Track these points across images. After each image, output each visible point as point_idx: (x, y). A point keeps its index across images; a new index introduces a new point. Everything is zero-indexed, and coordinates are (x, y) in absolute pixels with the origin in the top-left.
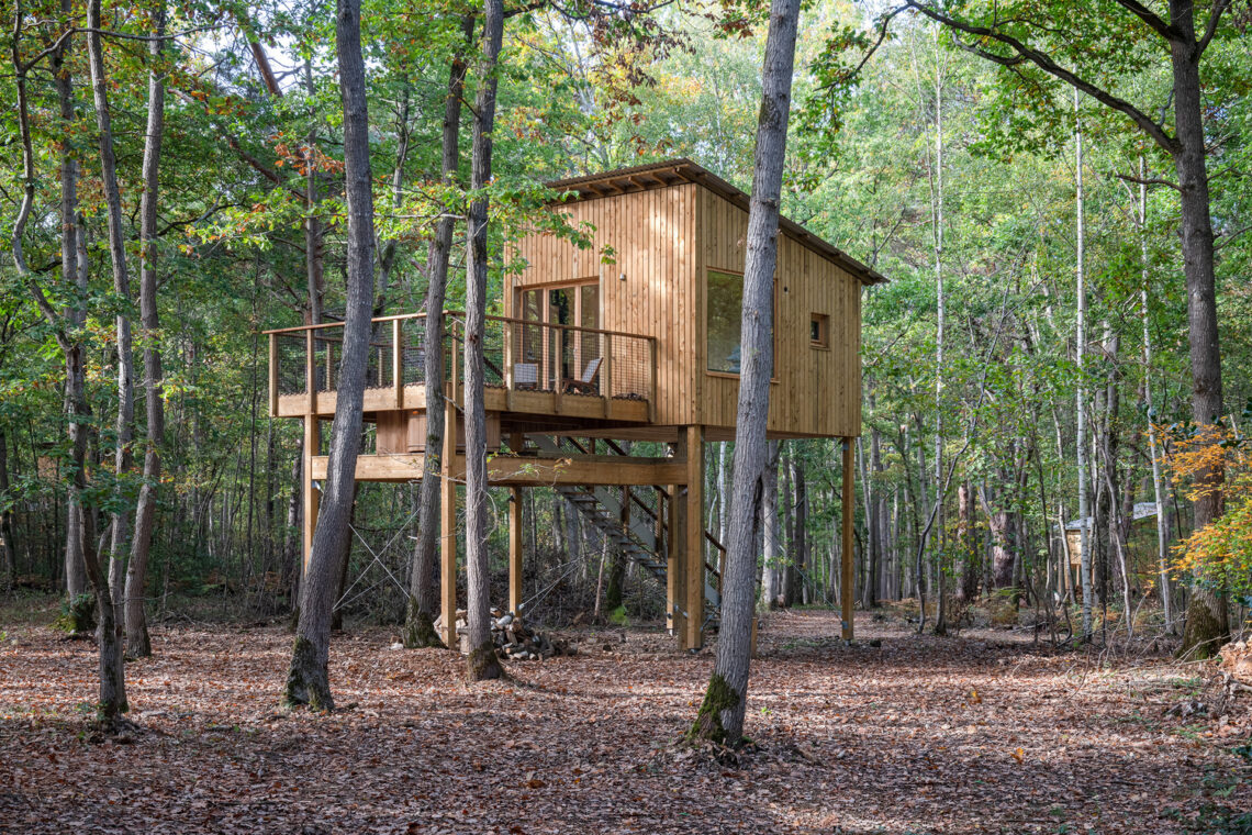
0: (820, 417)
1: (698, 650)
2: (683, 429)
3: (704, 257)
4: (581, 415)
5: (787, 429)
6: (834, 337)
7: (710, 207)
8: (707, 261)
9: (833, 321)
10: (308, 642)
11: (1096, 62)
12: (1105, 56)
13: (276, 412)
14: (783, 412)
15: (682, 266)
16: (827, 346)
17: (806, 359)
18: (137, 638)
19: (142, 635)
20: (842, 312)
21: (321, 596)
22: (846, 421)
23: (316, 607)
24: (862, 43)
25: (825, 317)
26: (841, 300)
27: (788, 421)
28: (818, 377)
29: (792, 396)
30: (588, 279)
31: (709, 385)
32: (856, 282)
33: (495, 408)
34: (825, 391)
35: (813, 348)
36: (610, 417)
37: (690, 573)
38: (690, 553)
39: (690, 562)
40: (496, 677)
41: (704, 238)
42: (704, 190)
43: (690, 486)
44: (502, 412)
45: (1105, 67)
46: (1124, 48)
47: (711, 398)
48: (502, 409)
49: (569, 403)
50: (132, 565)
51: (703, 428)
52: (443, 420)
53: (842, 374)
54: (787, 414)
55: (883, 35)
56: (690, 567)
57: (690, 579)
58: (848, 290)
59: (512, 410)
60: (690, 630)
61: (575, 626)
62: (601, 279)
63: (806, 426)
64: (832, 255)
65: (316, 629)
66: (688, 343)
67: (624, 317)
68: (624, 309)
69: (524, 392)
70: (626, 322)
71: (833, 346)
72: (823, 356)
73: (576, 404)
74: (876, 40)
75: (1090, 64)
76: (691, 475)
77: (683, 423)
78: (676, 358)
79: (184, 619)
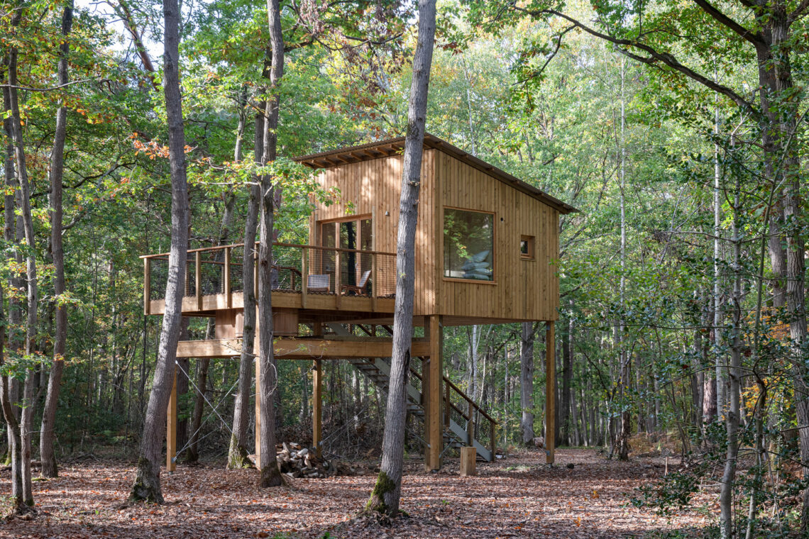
0: (528, 307)
1: (437, 470)
2: (427, 318)
3: (441, 200)
4: (356, 310)
5: (503, 316)
6: (538, 251)
7: (445, 165)
8: (443, 202)
9: (537, 239)
10: (147, 460)
11: (719, 56)
12: (724, 52)
13: (148, 311)
14: (500, 305)
15: (426, 205)
16: (533, 257)
17: (518, 267)
18: (49, 465)
19: (51, 463)
20: (544, 233)
21: (155, 431)
22: (548, 310)
23: (152, 438)
24: (544, 51)
25: (532, 238)
26: (543, 225)
27: (504, 311)
28: (526, 279)
29: (507, 293)
30: (365, 215)
31: (444, 287)
32: (555, 212)
33: (294, 307)
34: (532, 289)
35: (522, 260)
36: (375, 311)
37: (432, 417)
38: (432, 403)
39: (432, 410)
40: (279, 485)
41: (441, 186)
42: (441, 153)
43: (432, 357)
44: (299, 309)
45: (725, 59)
46: (737, 46)
47: (447, 296)
48: (299, 307)
49: (347, 302)
50: (46, 416)
51: (441, 317)
52: (255, 315)
53: (545, 277)
54: (503, 306)
55: (559, 46)
56: (432, 413)
57: (432, 422)
58: (549, 218)
59: (305, 307)
60: (431, 457)
61: (368, 458)
62: (373, 215)
63: (518, 314)
64: (536, 194)
65: (152, 452)
66: (430, 259)
67: (388, 241)
68: (388, 235)
69: (314, 295)
70: (389, 245)
71: (537, 258)
72: (530, 265)
73: (351, 303)
74: (554, 49)
75: (714, 58)
76: (432, 349)
77: (427, 314)
78: (422, 269)
79: (90, 457)
